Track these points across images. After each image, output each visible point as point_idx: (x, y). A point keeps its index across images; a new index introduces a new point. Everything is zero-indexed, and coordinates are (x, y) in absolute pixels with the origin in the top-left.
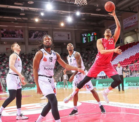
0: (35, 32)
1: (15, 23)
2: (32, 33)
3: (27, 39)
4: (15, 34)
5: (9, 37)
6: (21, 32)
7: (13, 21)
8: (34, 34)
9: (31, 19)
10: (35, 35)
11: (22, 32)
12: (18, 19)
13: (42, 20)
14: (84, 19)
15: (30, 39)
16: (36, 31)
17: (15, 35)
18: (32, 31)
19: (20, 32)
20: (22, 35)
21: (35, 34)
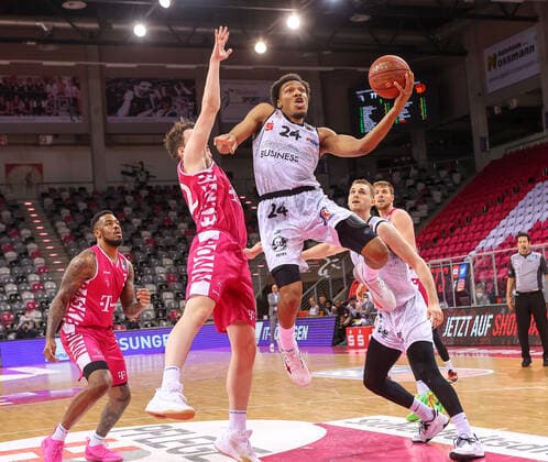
0: (136, 87)
1: (41, 47)
2: (124, 92)
3: (97, 119)
4: (45, 96)
5: (18, 112)
6: (70, 90)
7: (32, 40)
8: (129, 96)
9: (115, 26)
10: (135, 99)
11: (74, 88)
12: (55, 29)
13: (166, 29)
14: (363, 18)
15: (109, 118)
16: (138, 81)
17: (44, 104)
18: (120, 84)
19: (68, 88)
20: (75, 102)
21: (137, 94)
